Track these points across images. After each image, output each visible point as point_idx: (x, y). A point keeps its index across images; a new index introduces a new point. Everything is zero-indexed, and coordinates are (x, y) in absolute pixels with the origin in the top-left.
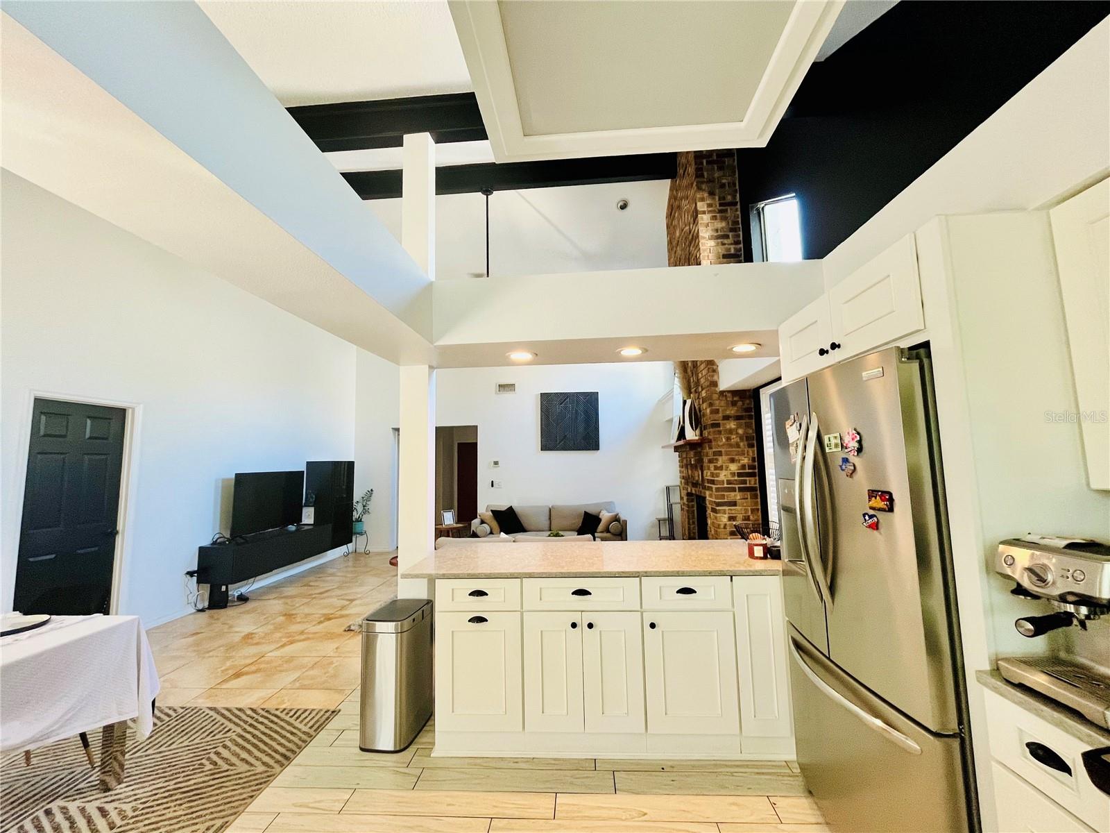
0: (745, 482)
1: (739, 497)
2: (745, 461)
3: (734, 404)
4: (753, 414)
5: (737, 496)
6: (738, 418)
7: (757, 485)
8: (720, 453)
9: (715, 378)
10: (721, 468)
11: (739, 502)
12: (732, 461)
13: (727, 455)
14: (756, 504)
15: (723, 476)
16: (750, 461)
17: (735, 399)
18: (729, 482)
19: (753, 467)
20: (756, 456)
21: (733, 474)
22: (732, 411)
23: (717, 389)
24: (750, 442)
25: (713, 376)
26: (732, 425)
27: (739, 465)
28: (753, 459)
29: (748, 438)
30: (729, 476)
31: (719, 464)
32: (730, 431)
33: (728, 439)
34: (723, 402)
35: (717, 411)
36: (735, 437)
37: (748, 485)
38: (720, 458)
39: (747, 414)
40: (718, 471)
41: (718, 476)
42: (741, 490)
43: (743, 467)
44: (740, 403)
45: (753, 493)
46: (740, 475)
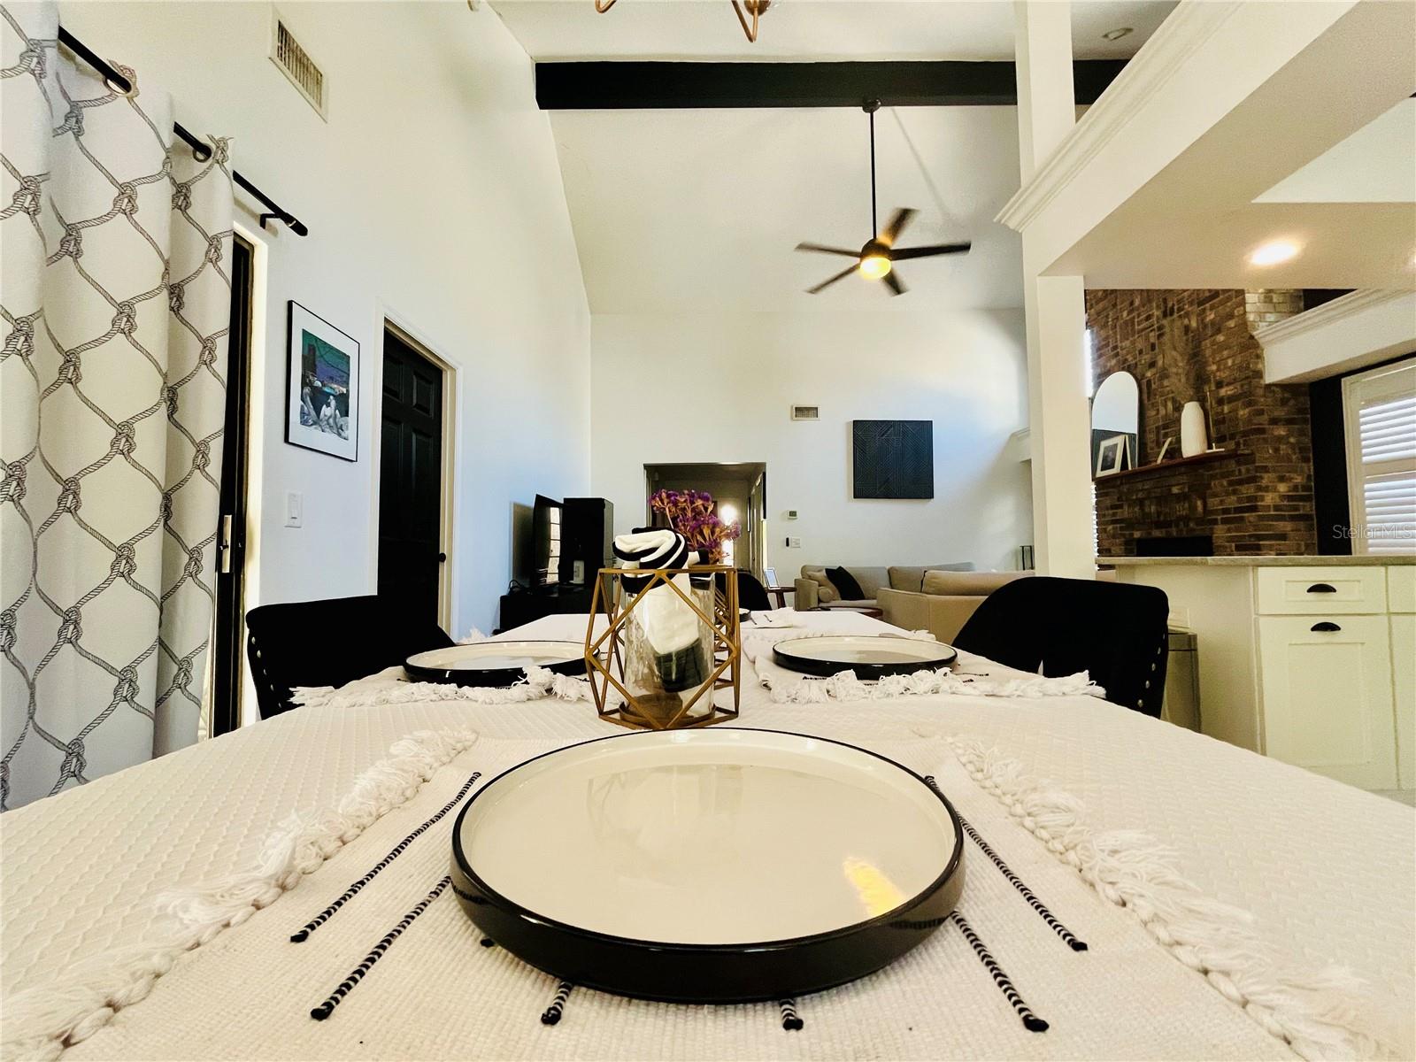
0: (1296, 508)
1: (1289, 529)
2: (1298, 480)
3: (1284, 402)
4: (1309, 416)
5: (1286, 526)
6: (1289, 422)
7: (1314, 512)
8: (1265, 469)
9: (1260, 366)
10: (1266, 489)
11: (1292, 534)
12: (1282, 479)
13: (1275, 471)
14: (1312, 537)
15: (1269, 499)
16: (1305, 481)
17: (1286, 395)
18: (1277, 508)
19: (1309, 489)
20: (1312, 473)
21: (1283, 497)
22: (1280, 413)
23: (1262, 382)
24: (1305, 454)
25: (1257, 363)
26: (1281, 431)
27: (1291, 484)
28: (1309, 477)
29: (1302, 450)
30: (1278, 500)
31: (1264, 482)
32: (1280, 439)
33: (1277, 450)
34: (1269, 400)
35: (1261, 412)
36: (1285, 447)
37: (1301, 512)
38: (1266, 476)
39: (1300, 416)
40: (1260, 494)
41: (1262, 499)
42: (1292, 518)
43: (1295, 488)
44: (1292, 402)
45: (1308, 522)
46: (1290, 498)
